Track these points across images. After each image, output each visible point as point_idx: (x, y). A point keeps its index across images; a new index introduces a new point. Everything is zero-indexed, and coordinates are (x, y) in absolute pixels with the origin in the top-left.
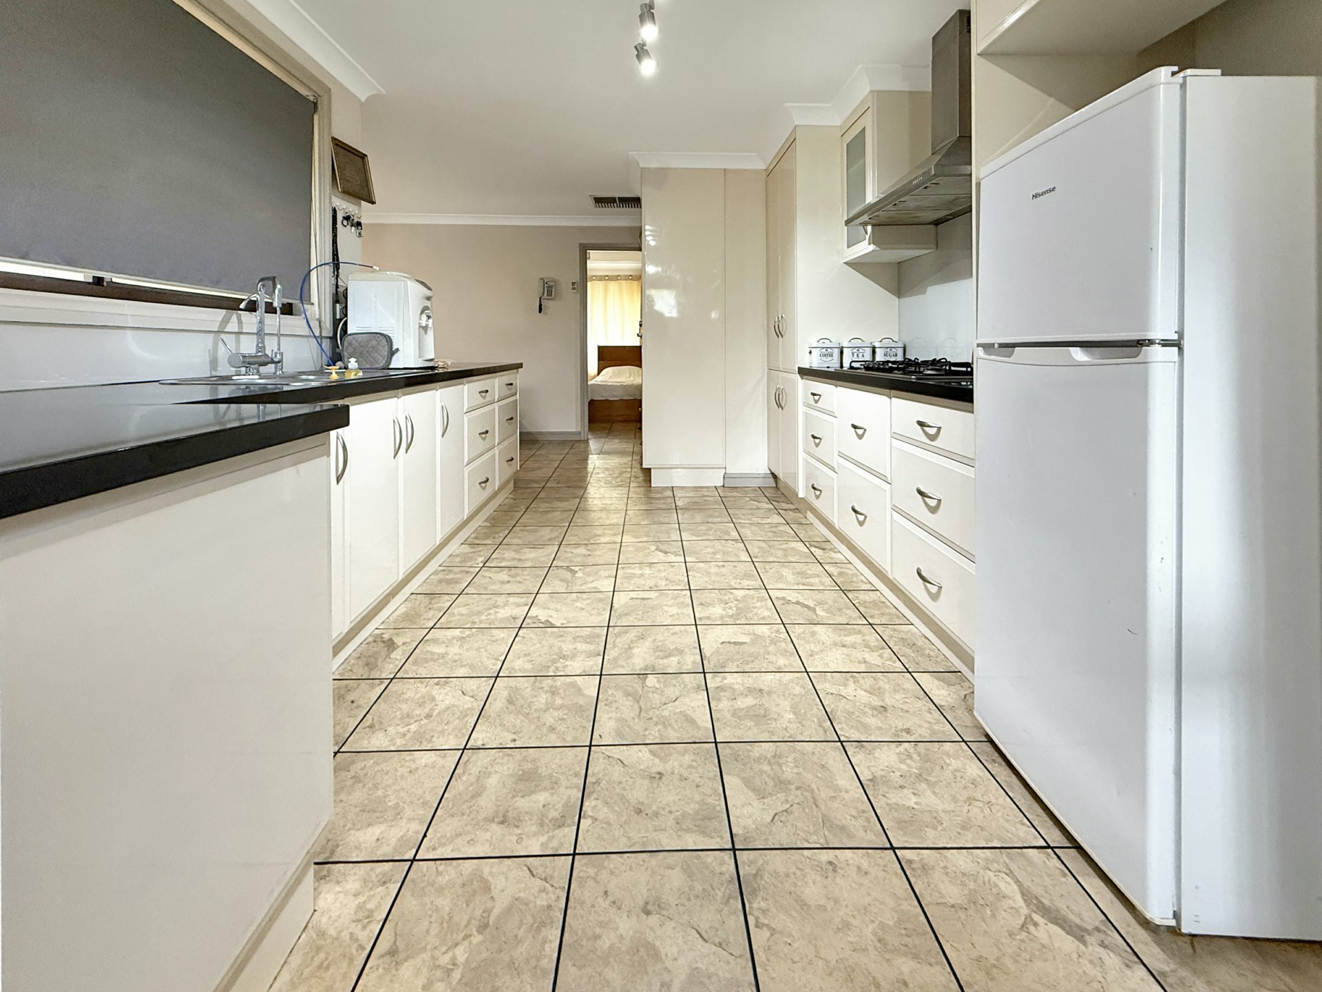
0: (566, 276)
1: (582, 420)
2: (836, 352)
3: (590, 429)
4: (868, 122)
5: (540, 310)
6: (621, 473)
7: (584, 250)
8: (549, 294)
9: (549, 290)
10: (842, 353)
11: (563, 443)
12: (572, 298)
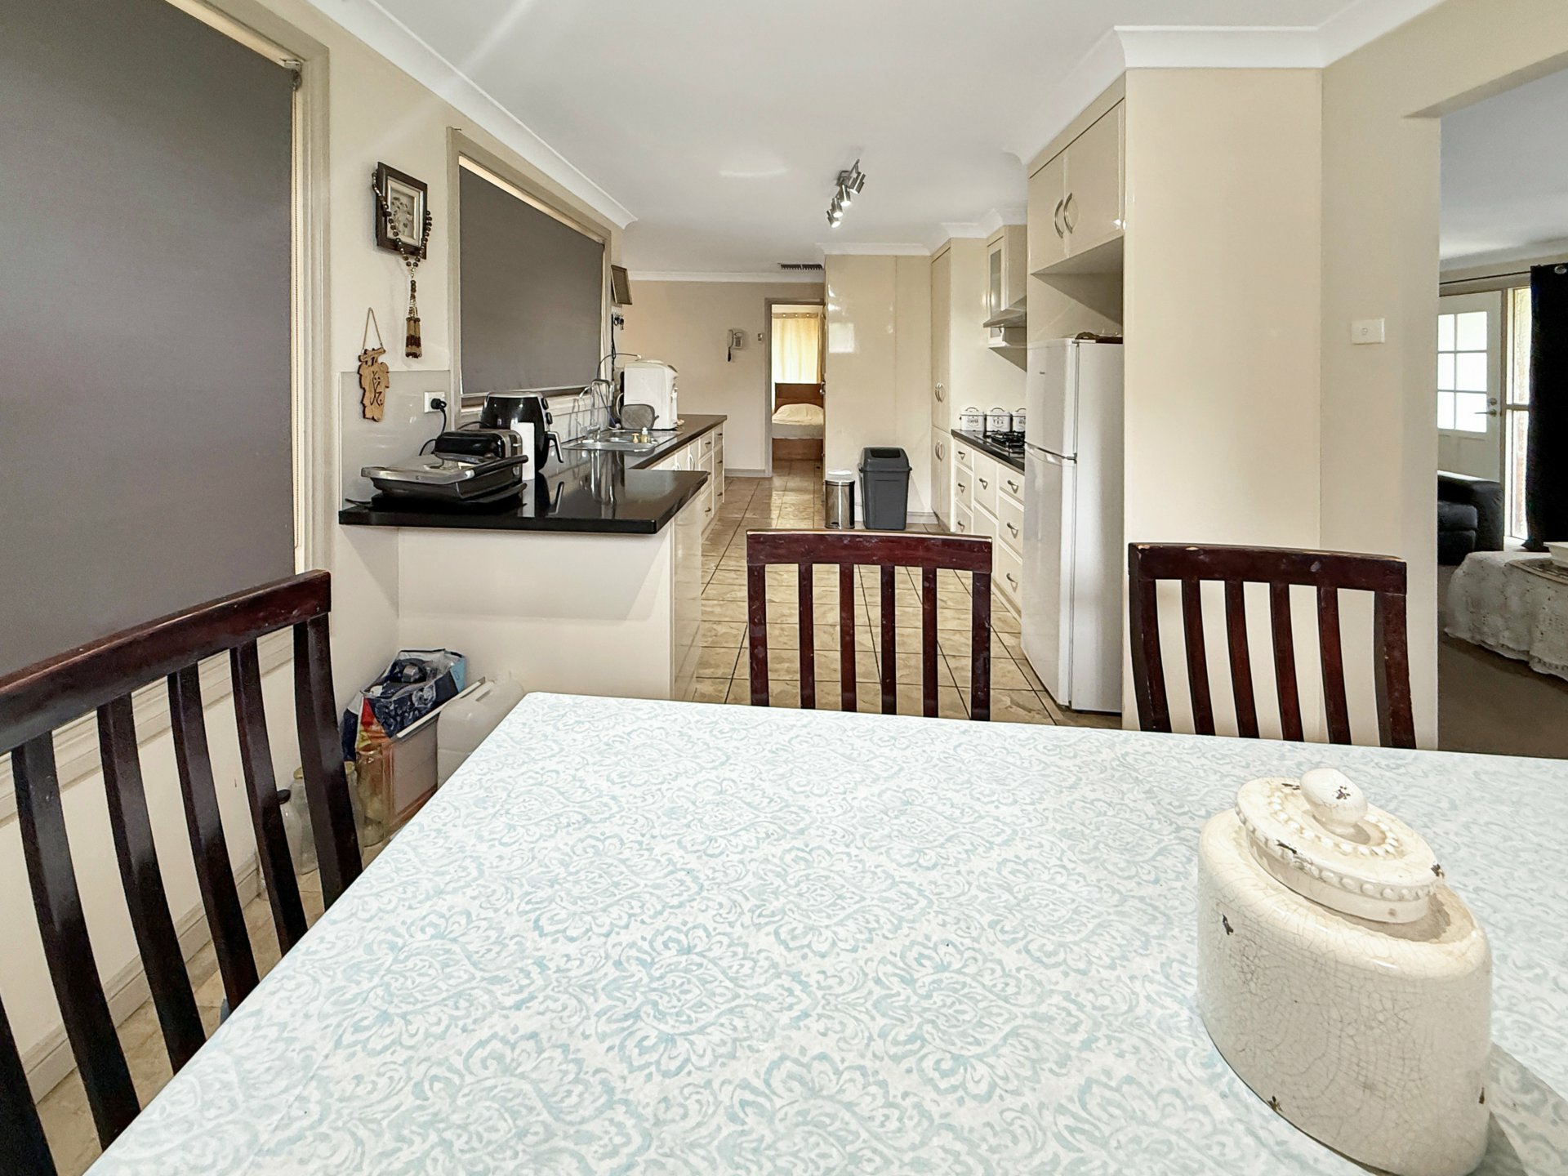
0: (752, 329)
1: (767, 460)
2: (981, 419)
3: (774, 467)
4: (1002, 245)
5: (729, 359)
6: (805, 509)
7: (769, 303)
8: (738, 344)
9: (737, 340)
10: (985, 419)
11: (749, 480)
12: (757, 348)
